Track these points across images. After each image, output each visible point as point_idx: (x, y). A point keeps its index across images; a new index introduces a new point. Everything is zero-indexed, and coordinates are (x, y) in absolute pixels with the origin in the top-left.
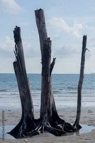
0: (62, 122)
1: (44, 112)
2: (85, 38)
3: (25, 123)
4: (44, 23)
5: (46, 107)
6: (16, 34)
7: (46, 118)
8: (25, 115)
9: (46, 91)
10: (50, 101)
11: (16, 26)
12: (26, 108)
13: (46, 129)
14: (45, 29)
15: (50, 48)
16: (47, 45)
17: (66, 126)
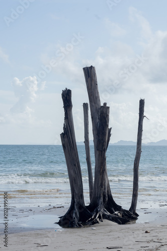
0: (119, 208)
1: (98, 195)
2: (142, 103)
3: (76, 210)
4: (97, 85)
5: (101, 190)
6: (66, 98)
7: (101, 203)
8: (75, 200)
9: (102, 170)
10: (105, 182)
11: (66, 89)
12: (76, 191)
13: (105, 217)
14: (97, 91)
15: (108, 115)
16: (105, 112)
17: (124, 213)
